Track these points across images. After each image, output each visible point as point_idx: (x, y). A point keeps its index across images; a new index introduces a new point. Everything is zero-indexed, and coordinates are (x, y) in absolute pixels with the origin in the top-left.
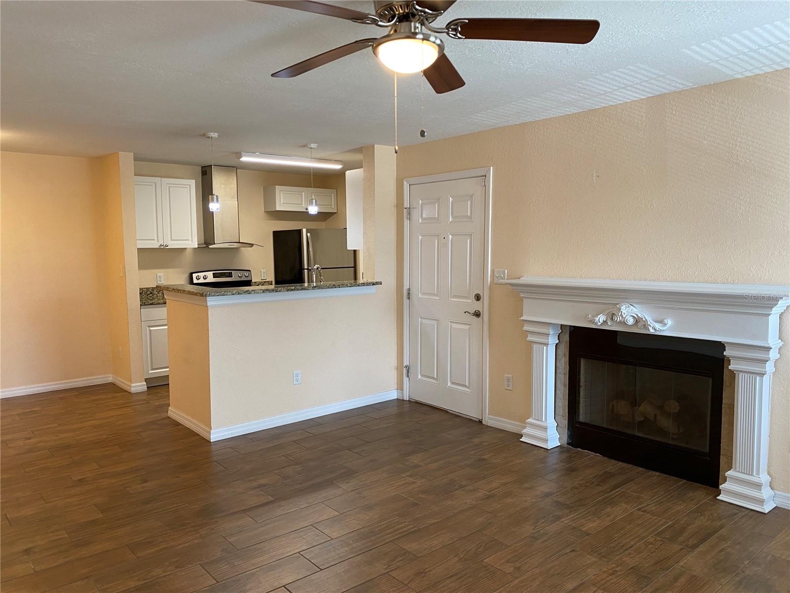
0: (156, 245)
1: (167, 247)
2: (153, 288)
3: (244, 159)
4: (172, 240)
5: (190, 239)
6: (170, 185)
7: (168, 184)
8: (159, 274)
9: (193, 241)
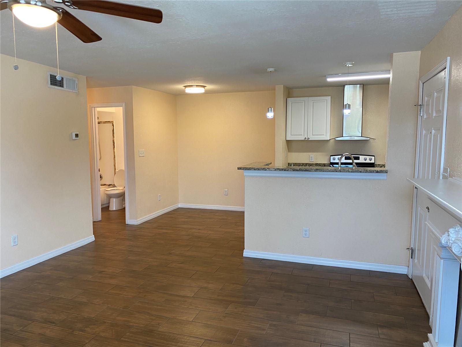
0: (302, 138)
1: (309, 140)
2: (306, 163)
3: (329, 80)
4: (313, 135)
5: (325, 135)
6: (313, 101)
7: (312, 101)
8: (311, 156)
9: (327, 136)
